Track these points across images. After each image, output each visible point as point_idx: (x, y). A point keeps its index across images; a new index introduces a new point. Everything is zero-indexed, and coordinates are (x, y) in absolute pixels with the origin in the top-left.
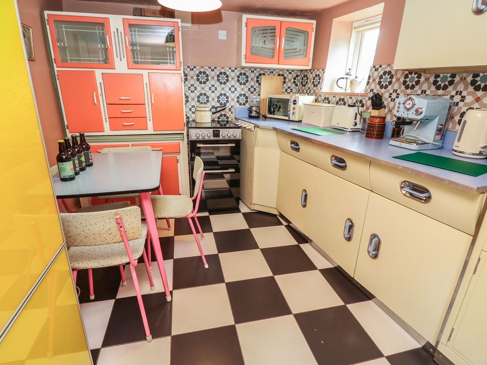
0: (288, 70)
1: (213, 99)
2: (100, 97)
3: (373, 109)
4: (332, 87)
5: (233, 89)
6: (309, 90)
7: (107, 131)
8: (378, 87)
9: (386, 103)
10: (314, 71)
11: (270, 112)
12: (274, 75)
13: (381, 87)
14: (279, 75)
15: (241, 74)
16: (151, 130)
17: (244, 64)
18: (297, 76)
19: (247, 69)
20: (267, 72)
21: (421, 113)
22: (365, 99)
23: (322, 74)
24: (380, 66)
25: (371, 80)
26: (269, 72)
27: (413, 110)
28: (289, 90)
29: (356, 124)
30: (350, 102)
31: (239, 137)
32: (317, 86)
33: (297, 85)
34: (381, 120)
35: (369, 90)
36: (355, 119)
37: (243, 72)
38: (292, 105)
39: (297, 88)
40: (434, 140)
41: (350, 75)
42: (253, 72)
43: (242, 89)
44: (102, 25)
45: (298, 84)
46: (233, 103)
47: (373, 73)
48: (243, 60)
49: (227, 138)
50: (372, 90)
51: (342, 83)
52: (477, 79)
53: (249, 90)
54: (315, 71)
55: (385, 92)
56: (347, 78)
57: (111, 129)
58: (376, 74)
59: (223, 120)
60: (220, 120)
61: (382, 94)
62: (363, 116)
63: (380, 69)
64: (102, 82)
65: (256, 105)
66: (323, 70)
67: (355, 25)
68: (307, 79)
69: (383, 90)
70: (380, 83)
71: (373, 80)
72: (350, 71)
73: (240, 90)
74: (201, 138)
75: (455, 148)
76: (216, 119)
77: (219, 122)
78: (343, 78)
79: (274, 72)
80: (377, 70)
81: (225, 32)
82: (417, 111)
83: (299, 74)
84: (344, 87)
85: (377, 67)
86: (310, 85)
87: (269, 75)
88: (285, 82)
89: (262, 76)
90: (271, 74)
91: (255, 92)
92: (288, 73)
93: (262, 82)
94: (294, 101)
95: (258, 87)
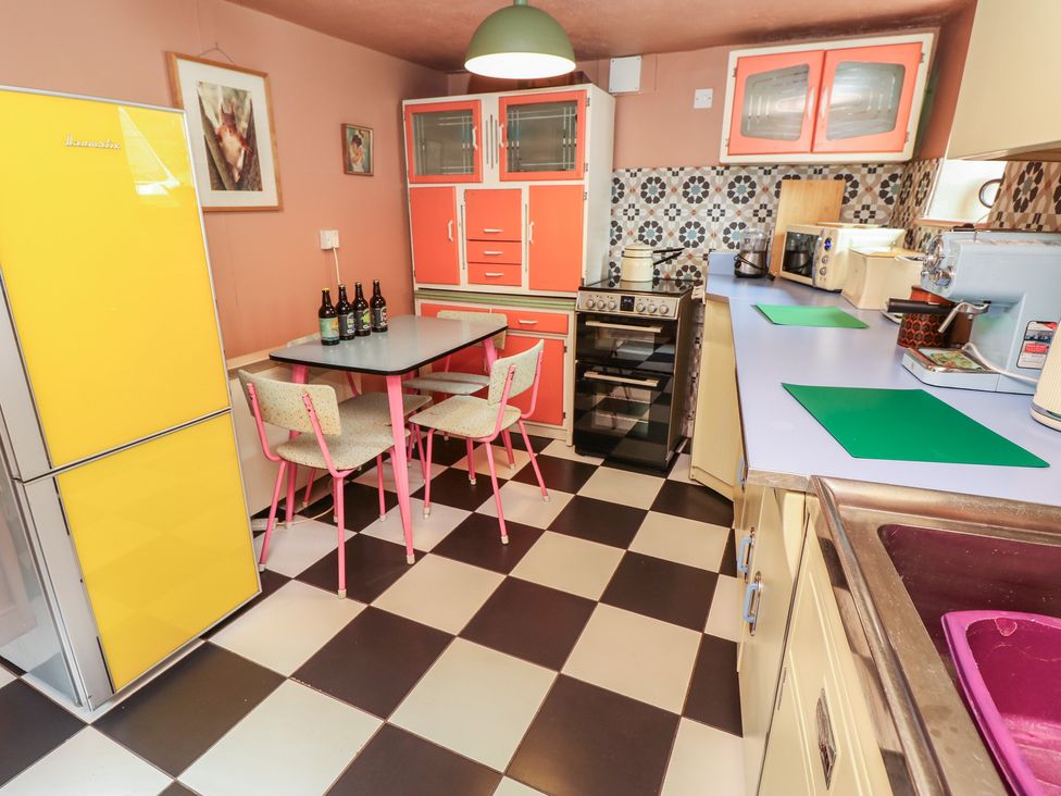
0: (865, 165)
1: (671, 234)
2: (459, 229)
5: (717, 213)
7: (464, 285)
10: (924, 164)
11: (788, 267)
12: (825, 178)
14: (838, 177)
15: (738, 179)
16: (524, 289)
17: (724, 158)
18: (894, 177)
19: (753, 168)
20: (805, 172)
21: (952, 281)
25: (1004, 187)
26: (811, 171)
28: (865, 214)
31: (673, 315)
33: (889, 201)
37: (743, 173)
38: (820, 252)
39: (891, 207)
40: (1018, 368)
42: (767, 173)
43: (739, 213)
44: (470, 112)
45: (895, 197)
46: (713, 244)
47: (1011, 167)
48: (724, 150)
49: (647, 314)
50: (1000, 215)
53: (755, 215)
54: (927, 162)
55: (1019, 222)
57: (472, 281)
58: (1015, 168)
59: (689, 278)
60: (681, 278)
64: (464, 203)
65: (757, 249)
66: (937, 161)
68: (910, 186)
69: (1018, 216)
71: (1008, 187)
73: (732, 213)
74: (596, 310)
76: (674, 276)
77: (678, 282)
79: (825, 171)
81: (709, 92)
83: (899, 171)
86: (911, 201)
87: (810, 178)
88: (853, 194)
89: (785, 182)
90: (815, 176)
91: (768, 219)
92: (865, 170)
93: (781, 195)
94: (828, 241)
95: (776, 207)
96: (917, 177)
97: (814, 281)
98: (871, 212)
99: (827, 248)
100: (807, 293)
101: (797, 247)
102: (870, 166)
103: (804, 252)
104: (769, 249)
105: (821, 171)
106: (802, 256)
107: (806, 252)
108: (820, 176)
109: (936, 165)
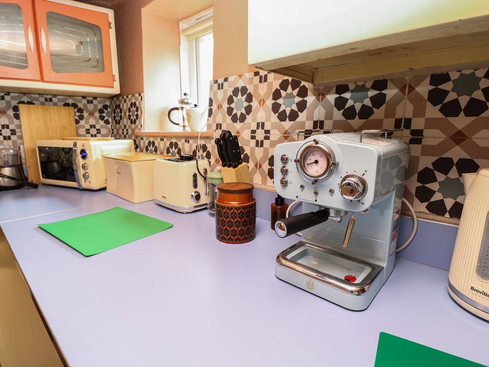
3: (224, 166)
4: (161, 124)
6: (125, 130)
8: (229, 119)
9: (247, 150)
10: (127, 97)
11: (47, 173)
12: (55, 105)
13: (234, 119)
14: (66, 105)
18: (106, 107)
20: (37, 99)
22: (210, 143)
23: (140, 102)
24: (226, 80)
25: (214, 107)
26: (42, 99)
28: (93, 131)
29: (198, 197)
30: (187, 149)
32: (135, 122)
33: (107, 122)
35: (214, 127)
36: (195, 186)
39: (109, 126)
41: (187, 103)
42: (2, 98)
45: (110, 120)
47: (215, 94)
50: (219, 126)
51: (176, 116)
52: (444, 87)
54: (130, 96)
55: (243, 129)
56: (182, 108)
58: (220, 94)
61: (238, 132)
63: (226, 84)
65: (10, 163)
66: (140, 95)
67: (183, 25)
68: (121, 112)
69: (238, 125)
70: (230, 110)
71: (218, 107)
72: (187, 97)
78: (177, 109)
79: (55, 100)
80: (220, 87)
83: (108, 103)
84: (181, 124)
85: (221, 81)
86: (125, 121)
87: (43, 104)
88: (81, 117)
89: (21, 106)
90: (46, 103)
91: (13, 137)
92: (85, 101)
93: (21, 117)
94: (83, 151)
95: (20, 127)
96: (125, 107)
97: (79, 184)
98: (97, 130)
99: (84, 157)
100: (76, 194)
101: (48, 158)
102: (88, 98)
103: (55, 161)
104: (23, 161)
105: (51, 100)
106: (55, 165)
107: (57, 161)
108: (51, 103)
109: (140, 97)
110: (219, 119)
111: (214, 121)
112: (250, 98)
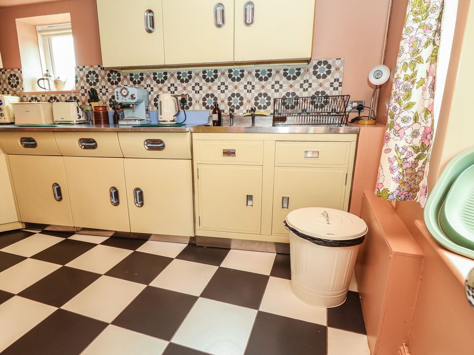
4: (33, 88)
8: (88, 84)
10: (6, 70)
13: (91, 84)
21: (135, 98)
22: (78, 95)
23: (20, 74)
24: (84, 67)
25: (79, 79)
27: (129, 96)
29: (80, 117)
30: (63, 99)
32: (16, 86)
34: (104, 108)
35: (80, 88)
36: (78, 112)
40: (147, 118)
47: (79, 73)
52: (156, 76)
54: (8, 70)
55: (95, 88)
56: (47, 79)
58: (81, 73)
62: (85, 109)
63: (84, 69)
66: (19, 70)
67: (39, 28)
69: (93, 87)
70: (88, 81)
71: (81, 79)
72: (48, 72)
75: (160, 120)
78: (43, 79)
80: (81, 70)
82: (132, 96)
84: (47, 88)
85: (81, 67)
99: (1, 104)
109: (19, 72)
110: (82, 84)
111: (79, 85)
112: (97, 76)
